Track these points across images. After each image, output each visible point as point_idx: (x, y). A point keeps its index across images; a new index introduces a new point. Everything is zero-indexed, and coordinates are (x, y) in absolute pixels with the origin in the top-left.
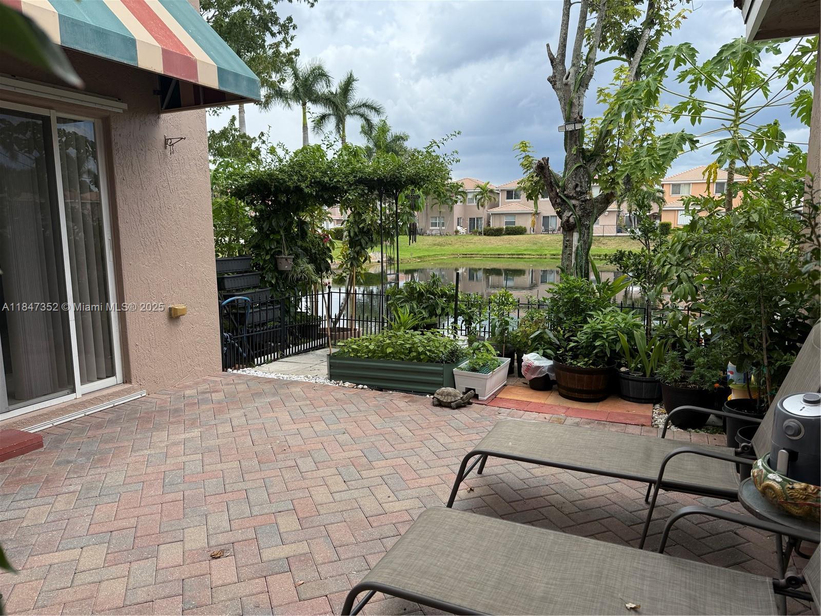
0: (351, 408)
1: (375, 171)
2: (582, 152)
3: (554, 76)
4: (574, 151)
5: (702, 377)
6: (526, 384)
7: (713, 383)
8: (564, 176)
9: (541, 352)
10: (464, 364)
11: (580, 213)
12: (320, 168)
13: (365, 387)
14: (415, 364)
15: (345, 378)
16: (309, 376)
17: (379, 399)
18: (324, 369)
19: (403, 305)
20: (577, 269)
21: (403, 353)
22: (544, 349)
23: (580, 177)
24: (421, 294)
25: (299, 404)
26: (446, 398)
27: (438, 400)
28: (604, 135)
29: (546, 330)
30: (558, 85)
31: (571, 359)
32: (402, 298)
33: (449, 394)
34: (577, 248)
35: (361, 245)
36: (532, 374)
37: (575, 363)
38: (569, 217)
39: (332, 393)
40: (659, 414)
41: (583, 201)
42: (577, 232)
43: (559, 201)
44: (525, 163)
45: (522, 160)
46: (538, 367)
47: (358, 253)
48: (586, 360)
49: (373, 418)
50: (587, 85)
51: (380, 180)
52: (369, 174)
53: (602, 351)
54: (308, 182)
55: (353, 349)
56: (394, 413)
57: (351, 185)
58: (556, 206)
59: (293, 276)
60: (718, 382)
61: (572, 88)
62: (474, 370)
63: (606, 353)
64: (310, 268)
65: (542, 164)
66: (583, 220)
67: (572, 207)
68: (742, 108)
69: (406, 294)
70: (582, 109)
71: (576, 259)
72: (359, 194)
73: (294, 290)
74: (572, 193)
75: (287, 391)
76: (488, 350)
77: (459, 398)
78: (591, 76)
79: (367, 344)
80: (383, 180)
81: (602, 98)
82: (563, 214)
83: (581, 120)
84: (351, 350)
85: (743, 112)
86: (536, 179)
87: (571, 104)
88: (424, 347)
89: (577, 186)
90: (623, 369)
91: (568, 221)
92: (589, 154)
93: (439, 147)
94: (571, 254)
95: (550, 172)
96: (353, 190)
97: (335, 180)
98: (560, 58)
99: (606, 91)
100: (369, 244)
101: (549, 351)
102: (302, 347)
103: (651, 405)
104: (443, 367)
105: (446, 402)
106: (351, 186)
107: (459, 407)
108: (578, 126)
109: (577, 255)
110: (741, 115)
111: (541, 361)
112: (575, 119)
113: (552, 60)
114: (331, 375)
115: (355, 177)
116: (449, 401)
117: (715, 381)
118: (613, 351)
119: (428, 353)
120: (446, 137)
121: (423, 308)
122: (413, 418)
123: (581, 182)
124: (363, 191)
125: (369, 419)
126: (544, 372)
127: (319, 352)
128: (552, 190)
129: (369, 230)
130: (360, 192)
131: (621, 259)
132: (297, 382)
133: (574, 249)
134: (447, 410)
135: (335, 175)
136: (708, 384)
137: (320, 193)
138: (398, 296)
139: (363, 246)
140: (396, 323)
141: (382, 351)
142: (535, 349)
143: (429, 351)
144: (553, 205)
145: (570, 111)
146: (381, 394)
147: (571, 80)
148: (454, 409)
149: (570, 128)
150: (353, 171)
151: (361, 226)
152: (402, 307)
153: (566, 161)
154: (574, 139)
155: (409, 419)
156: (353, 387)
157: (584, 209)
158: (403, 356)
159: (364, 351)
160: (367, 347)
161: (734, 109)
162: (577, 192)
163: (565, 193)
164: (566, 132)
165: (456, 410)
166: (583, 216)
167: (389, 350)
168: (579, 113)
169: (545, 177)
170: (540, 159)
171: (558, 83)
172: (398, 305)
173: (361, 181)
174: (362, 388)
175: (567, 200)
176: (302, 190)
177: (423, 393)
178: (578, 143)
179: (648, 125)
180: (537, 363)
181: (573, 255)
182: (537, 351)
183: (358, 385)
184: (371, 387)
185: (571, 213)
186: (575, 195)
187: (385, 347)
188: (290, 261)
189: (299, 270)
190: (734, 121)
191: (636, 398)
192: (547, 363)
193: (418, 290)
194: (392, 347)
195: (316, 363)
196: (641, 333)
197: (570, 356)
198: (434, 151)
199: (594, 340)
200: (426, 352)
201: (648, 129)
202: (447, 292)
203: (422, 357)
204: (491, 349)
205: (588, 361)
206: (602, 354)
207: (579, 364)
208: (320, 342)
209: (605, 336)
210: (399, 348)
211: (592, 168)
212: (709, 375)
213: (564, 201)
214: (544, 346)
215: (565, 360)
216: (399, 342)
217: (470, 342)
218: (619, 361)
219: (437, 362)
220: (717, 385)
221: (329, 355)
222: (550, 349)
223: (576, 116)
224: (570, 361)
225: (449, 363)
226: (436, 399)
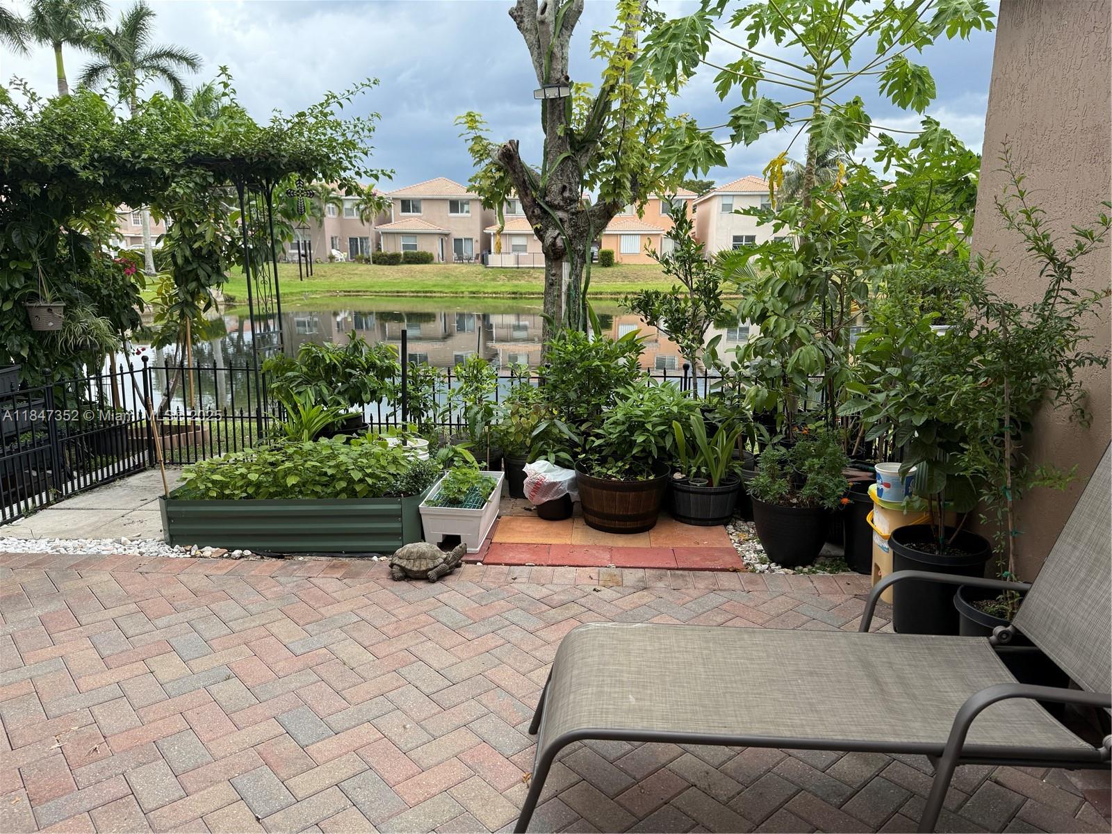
0: (230, 609)
1: (228, 140)
2: (569, 133)
3: (520, 8)
4: (560, 131)
5: (821, 488)
7: (839, 497)
8: (544, 172)
9: (552, 457)
10: (433, 492)
11: (570, 232)
12: (111, 132)
13: (247, 552)
14: (342, 502)
15: (203, 539)
16: (123, 539)
17: (282, 579)
18: (153, 520)
19: (301, 389)
20: (570, 319)
21: (318, 483)
22: (555, 453)
23: (568, 175)
24: (332, 369)
25: (111, 613)
26: (417, 563)
27: (403, 569)
28: (601, 107)
29: (555, 420)
30: (528, 23)
31: (599, 465)
32: (298, 377)
33: (421, 556)
34: (569, 286)
35: (197, 279)
36: (543, 496)
37: (604, 470)
38: (555, 238)
39: (181, 577)
40: (741, 543)
41: (573, 214)
42: (567, 261)
43: (537, 211)
44: (477, 148)
45: (471, 143)
46: (554, 484)
47: (194, 295)
48: (620, 464)
49: (283, 628)
50: (573, 26)
51: (238, 160)
52: (216, 146)
53: (643, 451)
54: (85, 159)
55: (214, 482)
56: (322, 610)
57: (178, 167)
58: (534, 221)
59: (66, 341)
60: (845, 496)
61: (551, 29)
62: (454, 502)
63: (651, 452)
64: (102, 325)
65: (510, 151)
66: (574, 243)
67: (559, 222)
68: (827, 72)
69: (304, 369)
70: (566, 64)
71: (568, 303)
72: (196, 183)
73: (72, 366)
74: (558, 201)
75: (81, 583)
76: (466, 462)
77: (441, 560)
78: (580, 13)
79: (243, 470)
80: (243, 159)
81: (598, 49)
82: (545, 232)
83: (566, 83)
84: (210, 485)
85: (828, 78)
86: (497, 175)
87: (551, 57)
88: (361, 469)
89: (564, 188)
90: (677, 476)
91: (554, 244)
92: (579, 138)
93: (341, 106)
94: (559, 296)
95: (522, 166)
96: (183, 176)
97: (145, 156)
99: (605, 38)
100: (214, 277)
101: (563, 455)
102: (100, 474)
103: (721, 528)
104: (400, 503)
105: (418, 572)
106: (177, 170)
107: (442, 576)
108: (564, 92)
109: (569, 296)
110: (825, 83)
111: (554, 473)
112: (558, 80)
114: (171, 536)
115: (184, 151)
116: (423, 568)
117: (842, 494)
118: (661, 449)
119: (370, 481)
120: (353, 89)
121: (339, 393)
122: (363, 614)
123: (570, 183)
124: (205, 179)
125: (274, 630)
126: (563, 491)
127: (134, 480)
128: (527, 194)
129: (211, 253)
130: (198, 180)
131: (647, 304)
132: (98, 557)
133: (564, 288)
134: (421, 584)
135: (143, 147)
136: (832, 499)
137: (113, 181)
138: (290, 374)
139: (203, 280)
140: (291, 423)
141: (275, 482)
142: (542, 453)
143: (371, 475)
144: (529, 219)
145: (549, 69)
146: (283, 567)
147: (549, 17)
148: (433, 582)
149: (552, 93)
150: (179, 141)
151: (196, 246)
152: (299, 393)
153: (545, 148)
154: (557, 113)
155: (356, 619)
156: (222, 557)
157: (576, 226)
158: (318, 489)
159: (239, 484)
160: (243, 476)
161: (815, 74)
162: (564, 199)
163: (547, 199)
164: (545, 101)
165: (438, 585)
166: (575, 237)
167: (291, 481)
168: (562, 71)
169: (514, 172)
170: (505, 143)
171: (526, 20)
172: (291, 389)
173: (196, 161)
174: (242, 557)
175: (550, 212)
176: (73, 173)
177: (364, 553)
178: (563, 120)
179: (658, 99)
180: (549, 478)
181: (564, 297)
182: (544, 457)
183: (231, 549)
184: (260, 552)
185: (557, 232)
186: (562, 204)
187: (281, 475)
188: (58, 313)
189: (78, 329)
190: (816, 92)
191: (700, 519)
192: (564, 476)
193: (328, 361)
194: (296, 475)
195: (133, 505)
196: (697, 418)
197: (595, 460)
198: (332, 114)
199: (632, 434)
200: (367, 478)
201: (659, 105)
202: (378, 362)
203: (358, 488)
204: (470, 457)
205: (624, 465)
206: (643, 455)
207: (610, 473)
208: (134, 460)
209: (649, 426)
210: (311, 475)
211: (583, 163)
212: (831, 485)
213: (545, 212)
214: (554, 446)
215: (590, 468)
216: (308, 465)
217: (431, 449)
218: (670, 463)
219: (388, 494)
220: (845, 501)
221: (164, 497)
222: (564, 450)
223: (558, 75)
224: (598, 469)
225: (411, 495)
226: (398, 565)
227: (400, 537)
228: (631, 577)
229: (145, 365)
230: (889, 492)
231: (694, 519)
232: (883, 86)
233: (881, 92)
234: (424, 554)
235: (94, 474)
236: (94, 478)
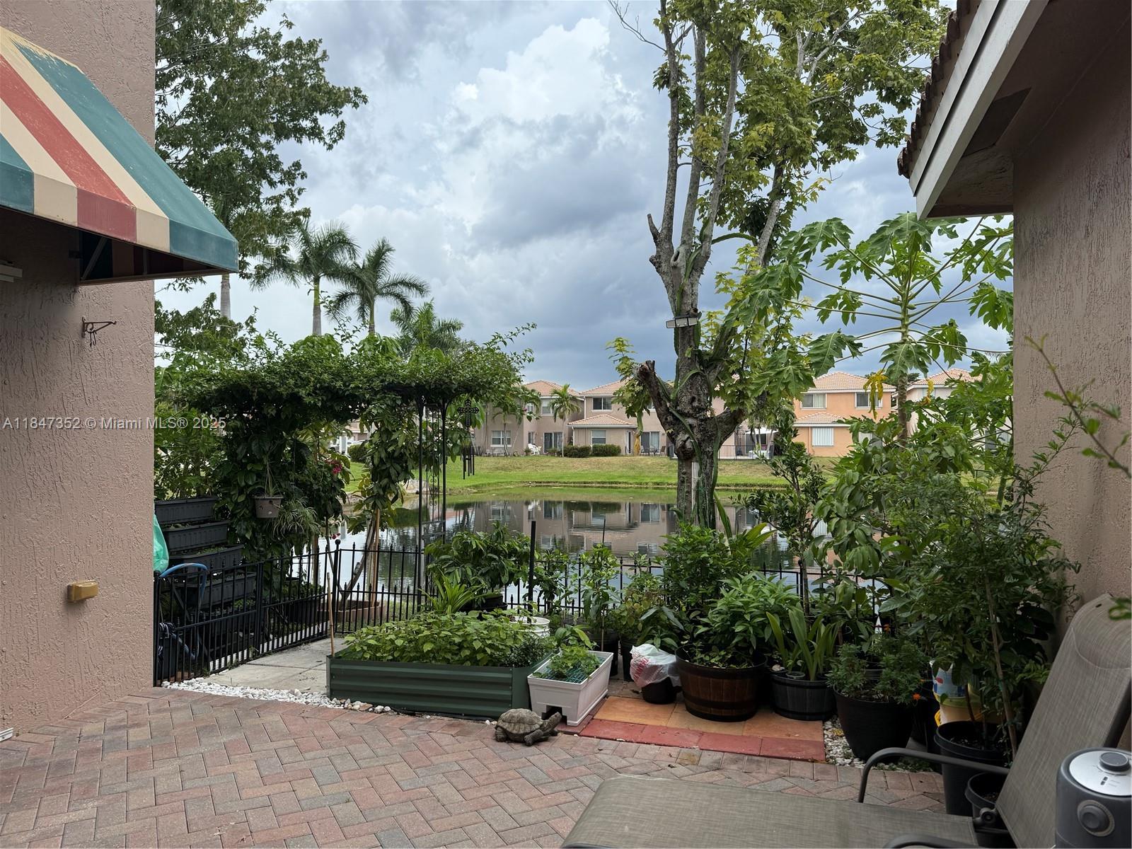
0: (362, 751)
1: (412, 374)
2: (699, 355)
3: (658, 256)
4: (688, 354)
5: (895, 683)
6: (637, 692)
7: (912, 693)
8: (676, 386)
9: (658, 641)
10: (544, 666)
11: (699, 436)
12: (331, 368)
13: (388, 708)
14: (466, 669)
15: (354, 694)
16: (296, 690)
17: (408, 732)
18: (321, 678)
19: (450, 570)
20: (698, 513)
21: (450, 651)
22: (661, 638)
23: (697, 389)
24: (478, 553)
25: (275, 745)
26: (517, 727)
27: (504, 731)
28: (726, 334)
29: (664, 607)
30: (664, 267)
31: (702, 653)
32: (449, 560)
33: (521, 721)
34: (698, 484)
35: (389, 476)
36: (646, 679)
37: (707, 658)
38: (685, 441)
39: (332, 723)
40: (833, 738)
41: (702, 420)
42: (697, 461)
43: (670, 418)
44: (623, 367)
45: (618, 363)
46: (655, 667)
47: (385, 489)
48: (723, 653)
49: (399, 769)
50: (702, 268)
51: (420, 388)
52: (404, 378)
53: (744, 640)
54: (310, 388)
55: (369, 646)
56: (433, 759)
57: (376, 393)
58: (667, 426)
59: (280, 527)
60: (917, 691)
61: (683, 271)
62: (560, 676)
63: (750, 643)
64: (308, 514)
65: (646, 369)
66: (703, 445)
67: (689, 428)
68: (911, 303)
69: (456, 553)
70: (696, 299)
71: (697, 499)
72: (388, 405)
73: (282, 547)
74: (688, 409)
75: (258, 721)
76: (579, 640)
77: (538, 726)
78: (708, 257)
79: (393, 637)
80: (424, 385)
81: (722, 286)
82: (677, 436)
83: (696, 314)
84: (365, 648)
85: (912, 308)
86: (638, 389)
87: (683, 293)
88: (483, 640)
89: (693, 399)
90: (776, 668)
91: (683, 446)
92: (707, 358)
93: (505, 343)
94: (689, 492)
95: (657, 381)
96: (379, 400)
97: (352, 386)
98: (665, 232)
99: (728, 277)
100: (402, 474)
101: (669, 641)
102: (290, 638)
103: (819, 723)
104: (511, 672)
105: (517, 734)
106: (376, 395)
107: (537, 741)
108: (692, 322)
109: (698, 492)
111: (659, 657)
112: (688, 312)
113: (656, 236)
114: (331, 690)
115: (382, 381)
116: (522, 732)
117: (913, 689)
118: (760, 640)
119: (489, 651)
120: (515, 331)
121: (482, 575)
122: (464, 765)
123: (699, 395)
124: (394, 401)
125: (392, 770)
126: (664, 675)
127: (315, 646)
128: (661, 405)
129: (402, 455)
130: (389, 402)
131: (760, 502)
132: (276, 702)
133: (693, 486)
134: (518, 747)
135: (353, 379)
136: (904, 695)
137: (329, 404)
138: (443, 557)
139: (393, 477)
140: (440, 599)
141: (417, 649)
142: (648, 638)
143: (490, 646)
144: (663, 425)
145: (681, 302)
146: (412, 722)
147: (681, 262)
148: (529, 745)
149: (682, 323)
150: (380, 373)
151: (390, 450)
152: (449, 574)
153: (677, 366)
154: (687, 338)
155: (457, 768)
156: (367, 710)
157: (704, 431)
158: (449, 656)
159: (388, 648)
160: (392, 641)
161: (900, 305)
163: (678, 408)
164: (677, 329)
165: (533, 748)
167: (427, 647)
168: (692, 305)
169: (650, 386)
170: (643, 363)
171: (663, 265)
172: (443, 570)
173: (389, 388)
174: (383, 711)
175: (681, 419)
176: (300, 398)
177: (479, 717)
178: (692, 343)
179: (783, 321)
180: (652, 661)
181: (693, 493)
182: (651, 641)
183: (375, 705)
184: (397, 709)
185: (687, 436)
186: (691, 412)
187: (420, 642)
188: (277, 504)
189: (290, 517)
190: (902, 320)
191: (797, 713)
192: (667, 660)
193: (474, 546)
194: (432, 642)
195: (309, 666)
196: (798, 613)
197: (699, 647)
198: (499, 348)
199: (733, 624)
200: (487, 649)
201: (784, 327)
202: (518, 548)
203: (479, 657)
204: (584, 637)
205: (726, 654)
206: (744, 645)
207: (713, 661)
208: (318, 628)
209: (748, 617)
210: (444, 643)
211: (712, 377)
212: (903, 680)
213: (677, 419)
214: (662, 632)
215: (693, 655)
216: (443, 633)
217: (553, 628)
218: (769, 655)
219: (503, 665)
220: (917, 696)
221: (330, 657)
222: (670, 636)
223: (688, 308)
224: (699, 656)
225: (522, 666)
226: (501, 728)
227: (508, 703)
228: (708, 758)
229: (338, 547)
230: (941, 688)
231: (793, 712)
232: (974, 309)
233: (971, 313)
234: (523, 718)
235: (285, 638)
236: (285, 641)
